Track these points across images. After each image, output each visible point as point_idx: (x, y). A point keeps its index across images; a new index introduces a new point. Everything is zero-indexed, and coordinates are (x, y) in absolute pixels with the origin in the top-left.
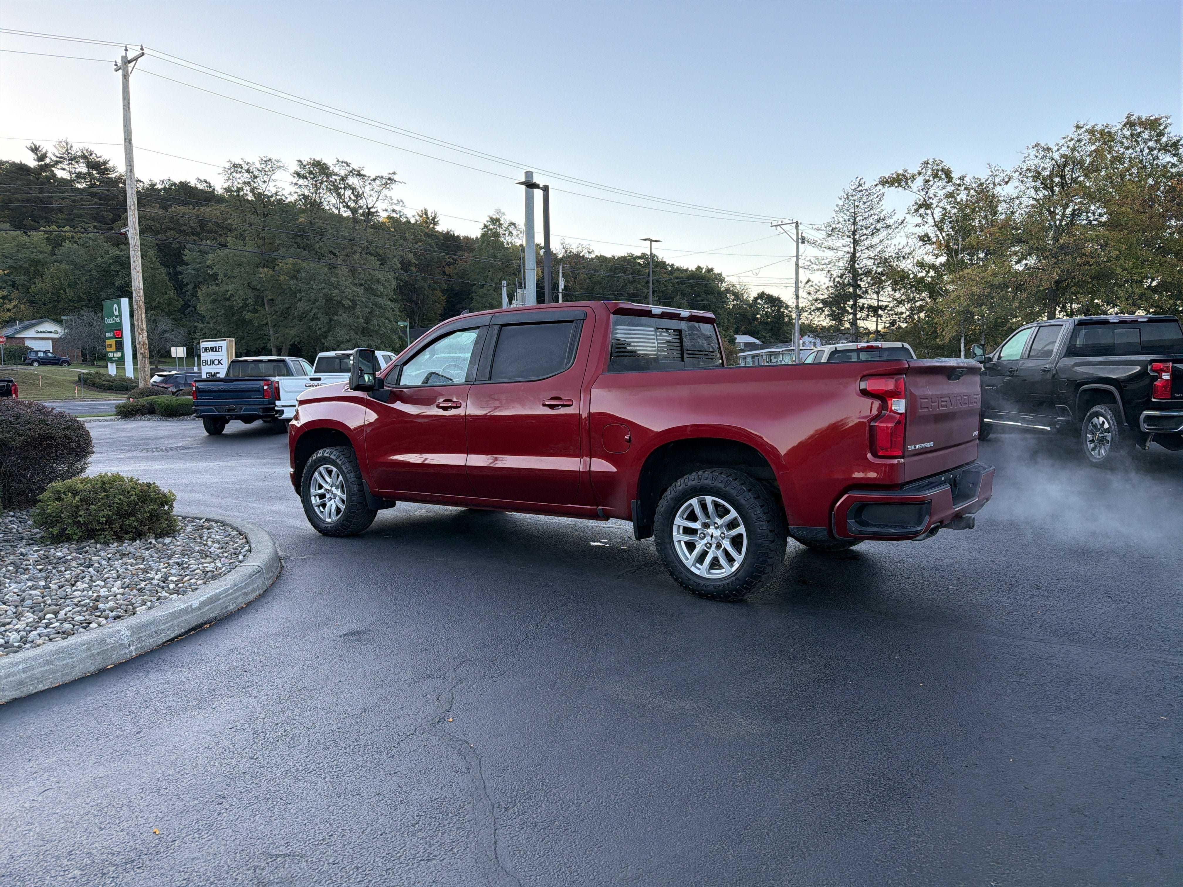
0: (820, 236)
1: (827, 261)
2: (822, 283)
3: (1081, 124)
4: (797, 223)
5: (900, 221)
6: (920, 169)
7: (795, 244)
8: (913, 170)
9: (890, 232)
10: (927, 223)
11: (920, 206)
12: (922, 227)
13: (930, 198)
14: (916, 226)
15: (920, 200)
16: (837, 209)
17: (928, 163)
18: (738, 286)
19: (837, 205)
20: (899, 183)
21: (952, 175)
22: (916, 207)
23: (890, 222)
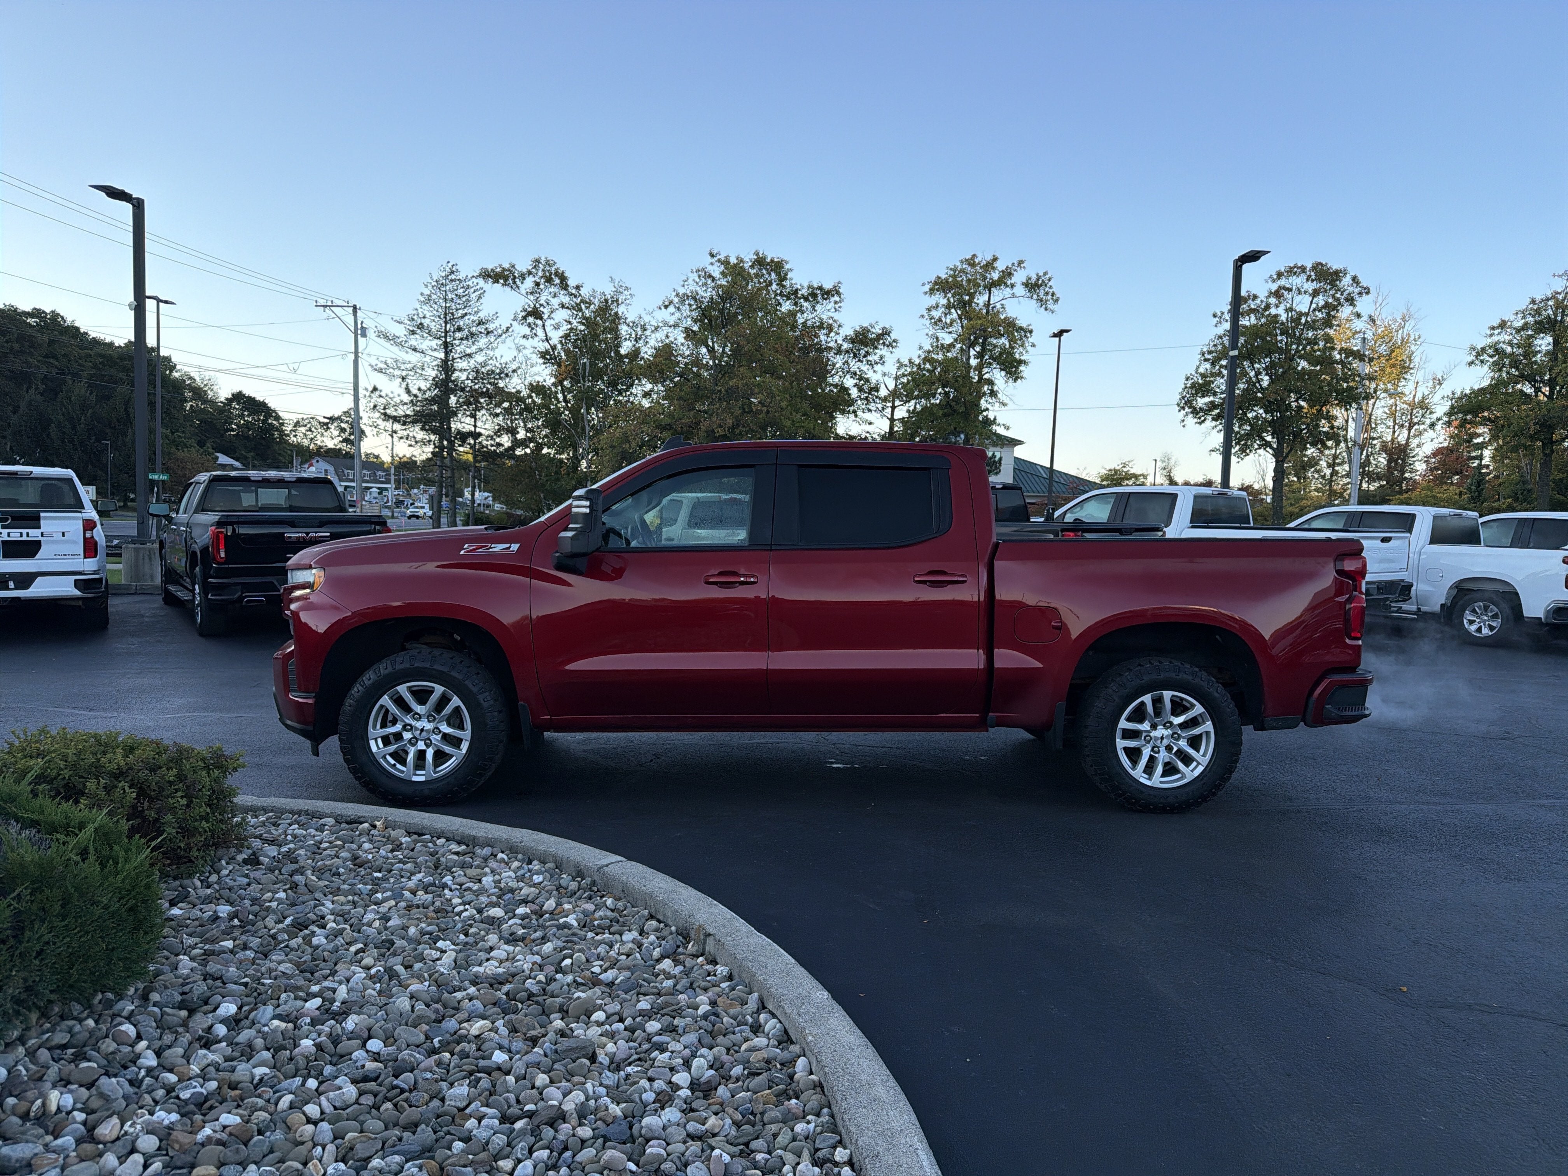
0: (400, 331)
1: (409, 366)
2: (396, 395)
3: (715, 253)
4: (355, 307)
5: (504, 328)
6: (530, 268)
7: (353, 335)
8: (523, 266)
9: (492, 340)
10: (536, 335)
11: (529, 314)
12: (530, 339)
13: (541, 305)
14: (524, 337)
15: (529, 306)
16: (423, 299)
17: (539, 262)
18: (198, 379)
19: (422, 294)
20: (505, 281)
21: (569, 283)
22: (524, 314)
23: (491, 326)
